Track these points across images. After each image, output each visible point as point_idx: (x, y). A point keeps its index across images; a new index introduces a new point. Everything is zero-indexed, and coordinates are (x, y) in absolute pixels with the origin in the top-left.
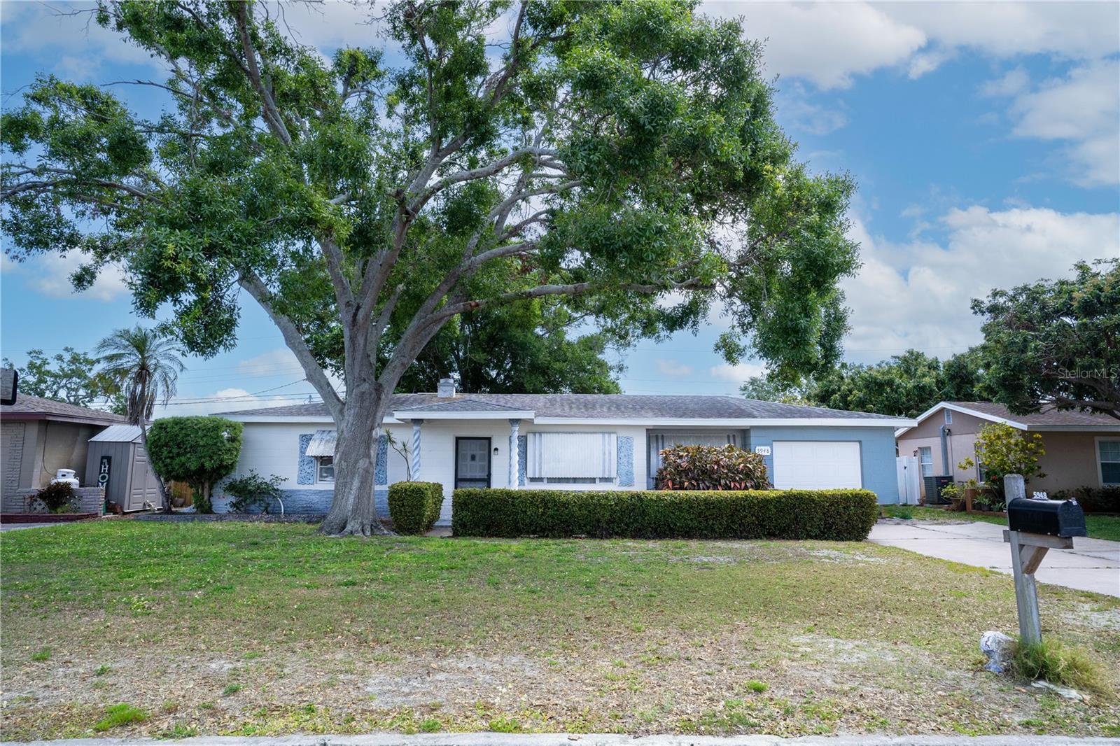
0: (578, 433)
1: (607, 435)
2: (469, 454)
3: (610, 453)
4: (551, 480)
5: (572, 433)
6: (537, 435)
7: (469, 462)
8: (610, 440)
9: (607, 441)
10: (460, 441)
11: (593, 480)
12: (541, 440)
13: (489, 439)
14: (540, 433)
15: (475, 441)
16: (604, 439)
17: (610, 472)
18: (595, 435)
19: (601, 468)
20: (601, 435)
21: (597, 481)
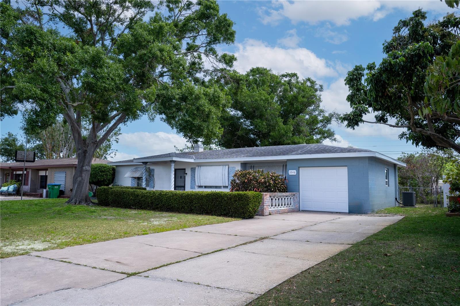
0: (214, 166)
1: (224, 166)
2: (180, 176)
3: (225, 175)
4: (206, 187)
5: (212, 166)
6: (199, 167)
7: (179, 179)
8: (225, 168)
9: (224, 168)
10: (177, 170)
11: (220, 187)
12: (200, 170)
13: (185, 169)
14: (200, 166)
15: (181, 170)
16: (223, 167)
17: (225, 183)
18: (220, 166)
19: (222, 182)
20: (222, 166)
21: (222, 187)
